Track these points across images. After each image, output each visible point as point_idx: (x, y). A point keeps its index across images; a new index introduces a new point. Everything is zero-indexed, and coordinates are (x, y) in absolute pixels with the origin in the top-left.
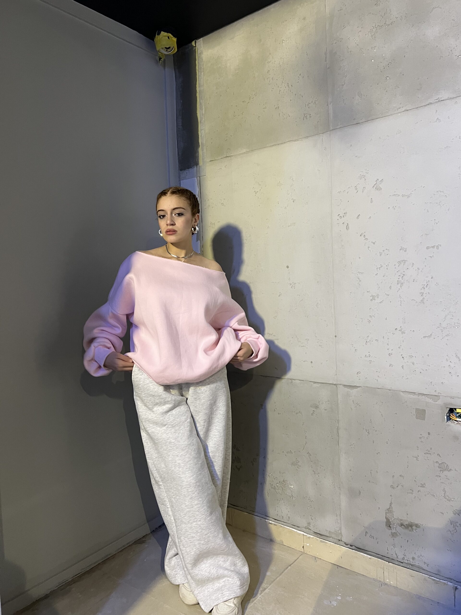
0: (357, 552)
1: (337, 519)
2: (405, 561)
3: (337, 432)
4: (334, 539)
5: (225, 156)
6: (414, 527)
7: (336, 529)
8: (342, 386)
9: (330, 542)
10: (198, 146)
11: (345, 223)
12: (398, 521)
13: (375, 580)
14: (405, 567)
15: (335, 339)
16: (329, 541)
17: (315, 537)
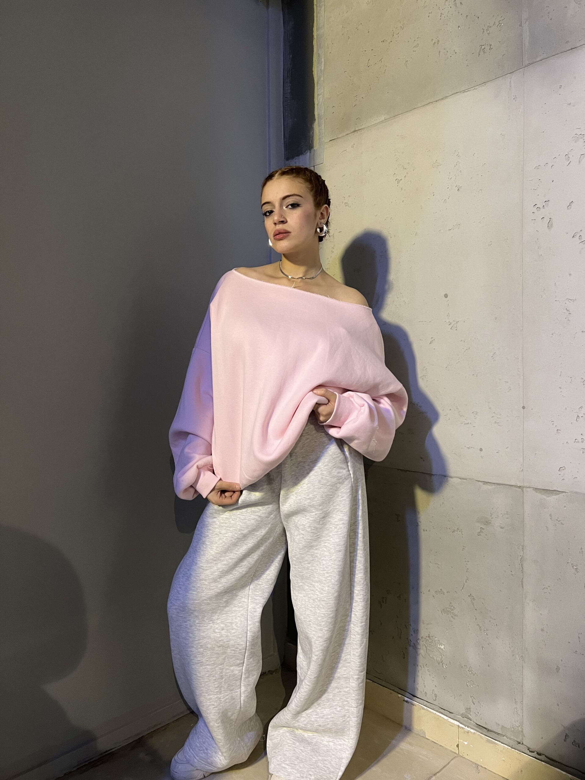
1: (516, 708)
4: (511, 739)
5: (353, 130)
7: (514, 723)
8: (532, 489)
9: (504, 744)
10: (313, 119)
11: (545, 219)
15: (522, 412)
17: (478, 733)
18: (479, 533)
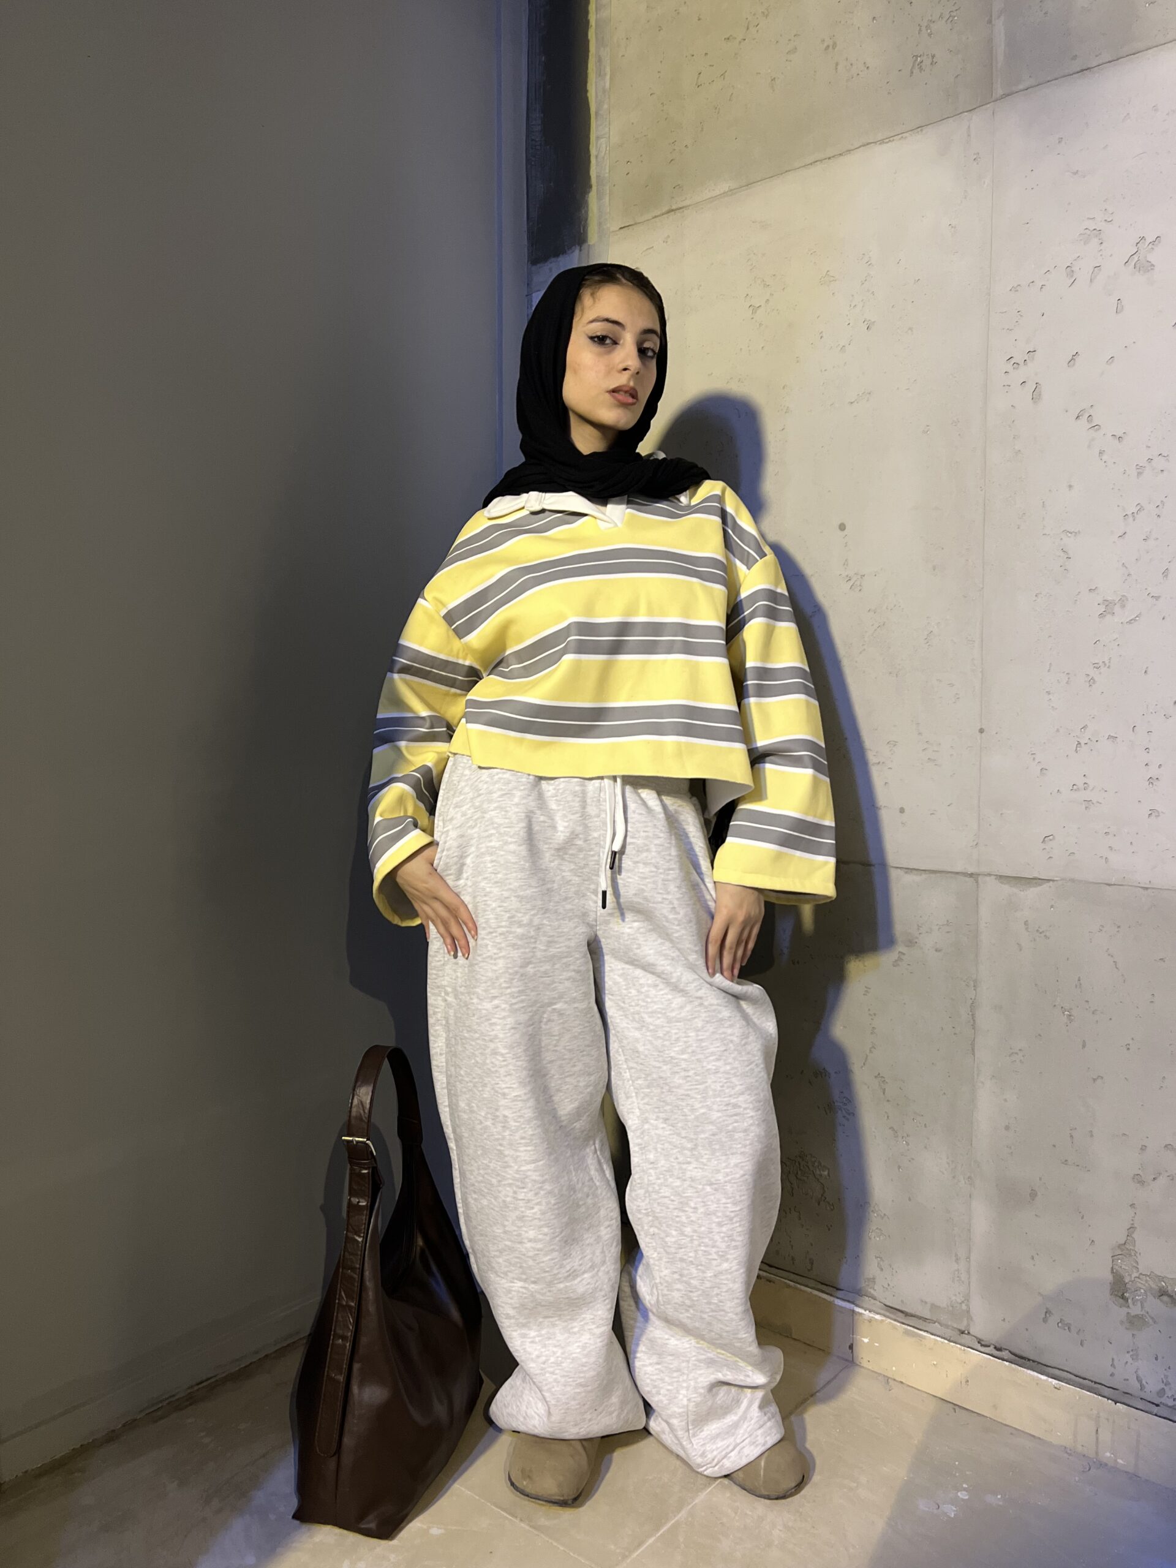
0: (1017, 1367)
1: (958, 1270)
2: (1163, 1400)
3: (970, 1017)
4: (947, 1326)
5: (667, 207)
7: (954, 1298)
9: (935, 1335)
10: (587, 185)
12: (1151, 1283)
13: (1069, 1452)
14: (1168, 1417)
16: (932, 1334)
17: (891, 1318)
18: (896, 961)
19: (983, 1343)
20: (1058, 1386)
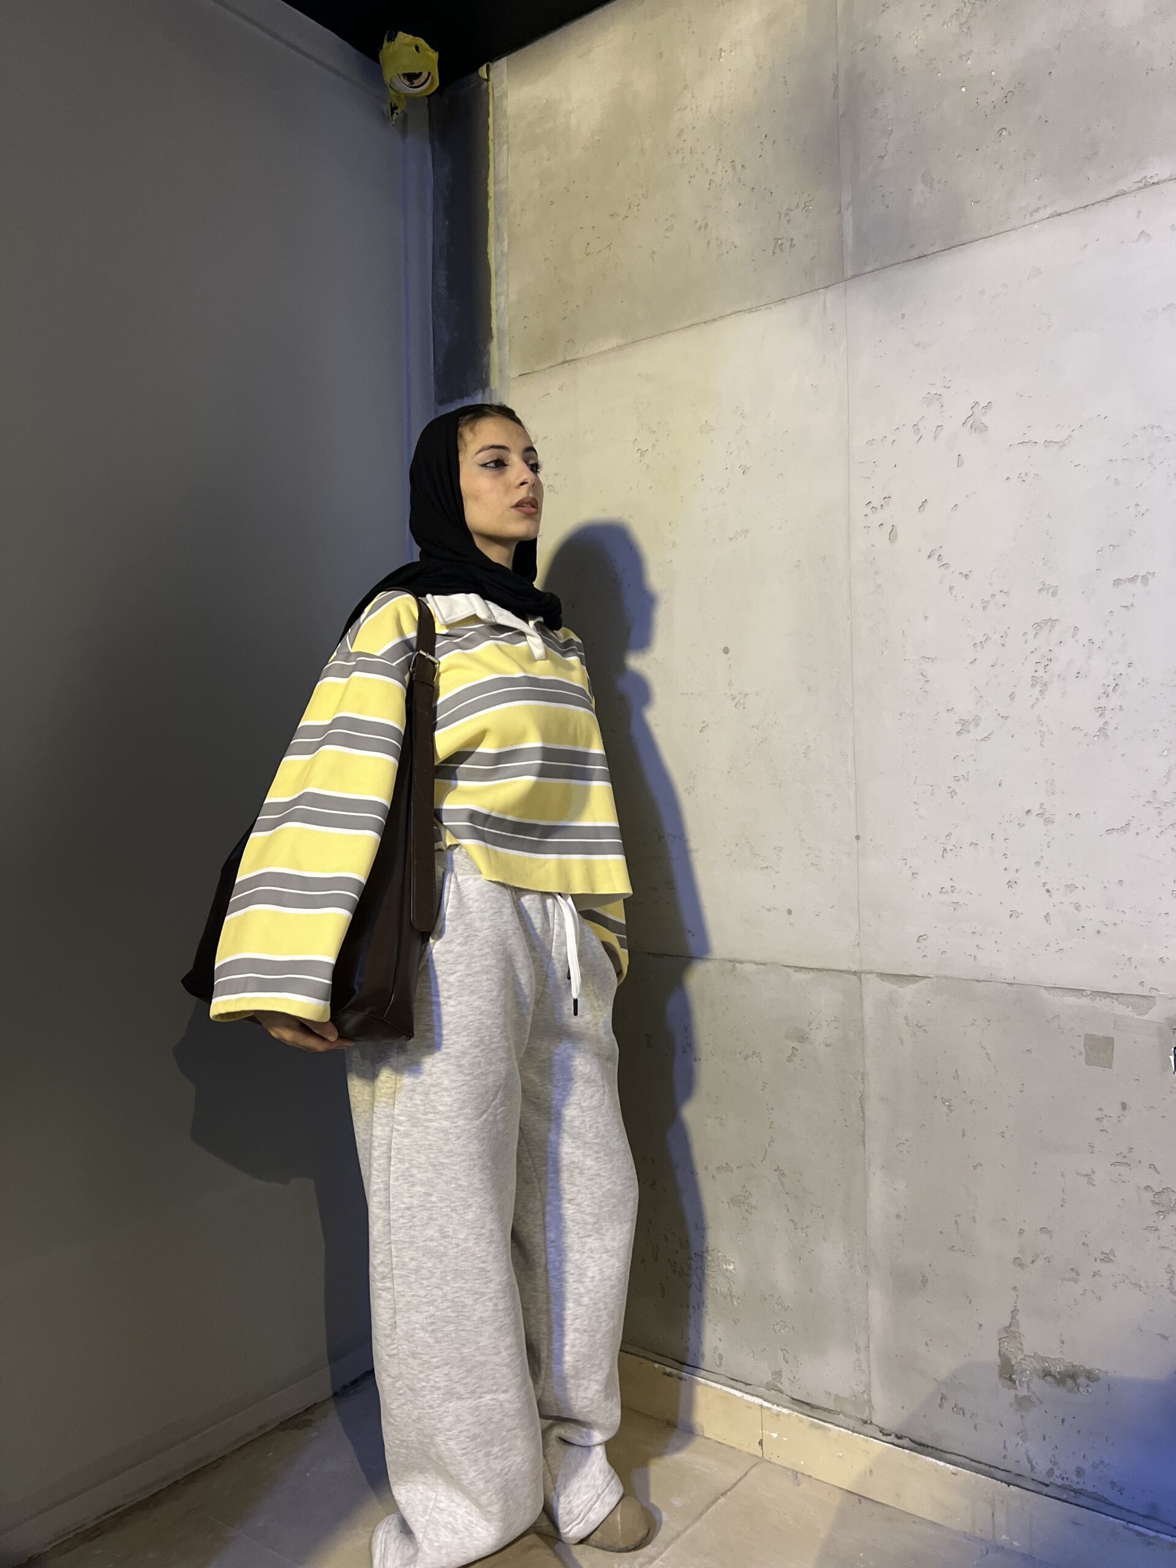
0: (917, 1454)
1: (859, 1360)
2: (1051, 1480)
3: (860, 1109)
4: (850, 1417)
5: (561, 360)
6: (1082, 1380)
7: (855, 1387)
8: (875, 975)
9: (839, 1426)
10: (489, 335)
11: (885, 526)
12: (1035, 1364)
13: (968, 1536)
14: (1057, 1496)
15: (856, 845)
16: (836, 1426)
17: (796, 1413)
18: (790, 1056)
19: (885, 1432)
20: (955, 1472)
